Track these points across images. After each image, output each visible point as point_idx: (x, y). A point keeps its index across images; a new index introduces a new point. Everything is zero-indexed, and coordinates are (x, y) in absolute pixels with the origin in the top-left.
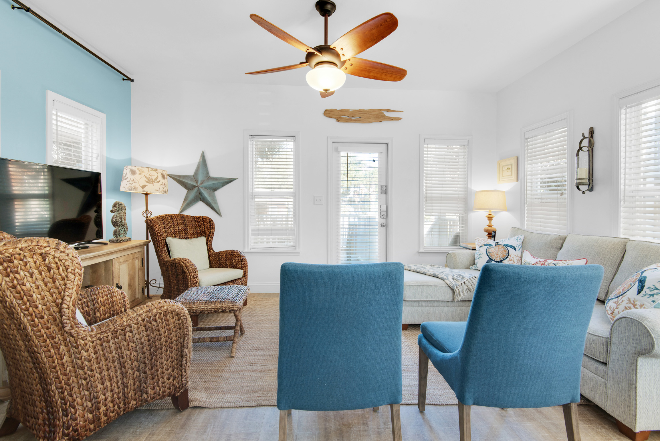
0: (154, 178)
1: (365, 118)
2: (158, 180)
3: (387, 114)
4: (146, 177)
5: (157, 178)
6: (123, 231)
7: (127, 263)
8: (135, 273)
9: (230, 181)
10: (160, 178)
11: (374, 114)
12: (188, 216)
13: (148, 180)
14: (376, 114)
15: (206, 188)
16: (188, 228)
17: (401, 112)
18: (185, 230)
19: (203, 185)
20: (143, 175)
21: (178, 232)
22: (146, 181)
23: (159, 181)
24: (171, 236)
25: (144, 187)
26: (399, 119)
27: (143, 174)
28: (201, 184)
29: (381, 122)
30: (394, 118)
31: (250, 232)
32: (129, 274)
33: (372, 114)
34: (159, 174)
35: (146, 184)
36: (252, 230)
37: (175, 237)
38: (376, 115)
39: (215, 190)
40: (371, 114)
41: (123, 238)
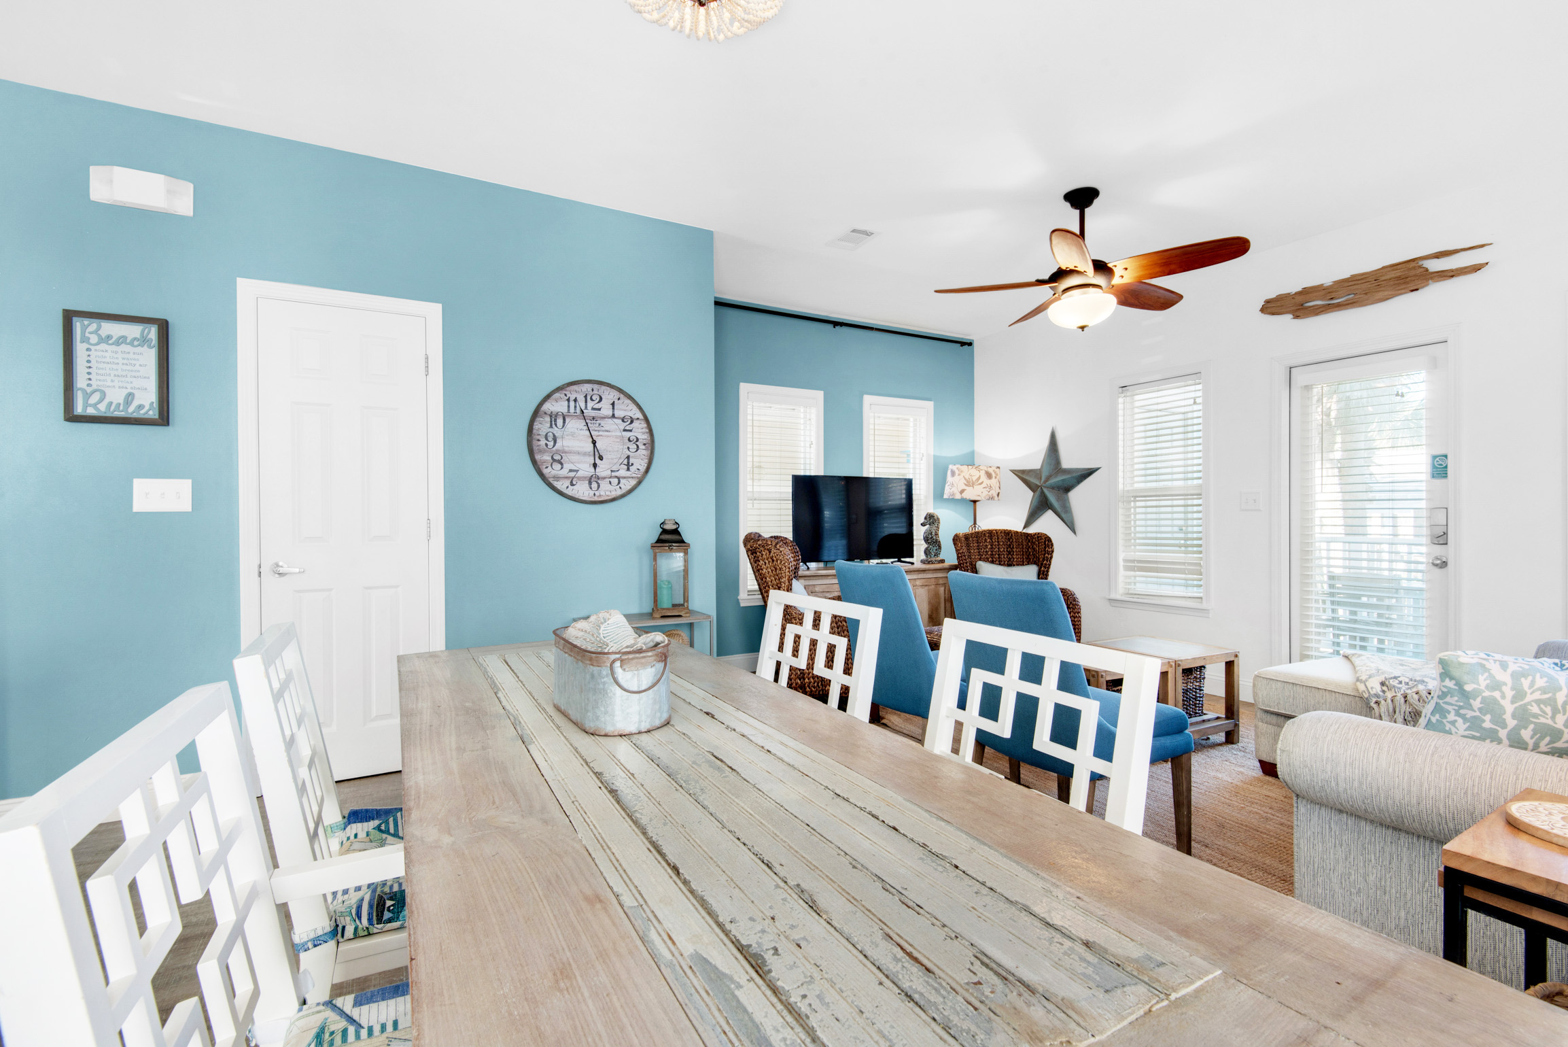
0: (974, 478)
1: (1366, 294)
2: (980, 482)
3: (1434, 266)
4: (965, 479)
5: (979, 478)
6: (934, 550)
7: (927, 588)
8: (939, 603)
9: (1089, 473)
10: (984, 478)
11: (1393, 276)
12: (1017, 532)
13: (968, 482)
14: (1399, 274)
15: (1052, 488)
16: (1015, 550)
17: (1482, 246)
18: (1009, 553)
19: (1047, 483)
20: (962, 476)
21: (997, 556)
22: (965, 484)
23: (982, 483)
24: (986, 560)
25: (962, 492)
26: (1476, 268)
27: (963, 474)
28: (1046, 481)
29: (1417, 290)
30: (1457, 270)
31: (1121, 563)
32: (930, 603)
33: (1388, 277)
34: (983, 474)
35: (965, 487)
36: (1125, 561)
37: (992, 562)
38: (1399, 278)
39: (1067, 489)
40: (1383, 278)
41: (933, 559)
